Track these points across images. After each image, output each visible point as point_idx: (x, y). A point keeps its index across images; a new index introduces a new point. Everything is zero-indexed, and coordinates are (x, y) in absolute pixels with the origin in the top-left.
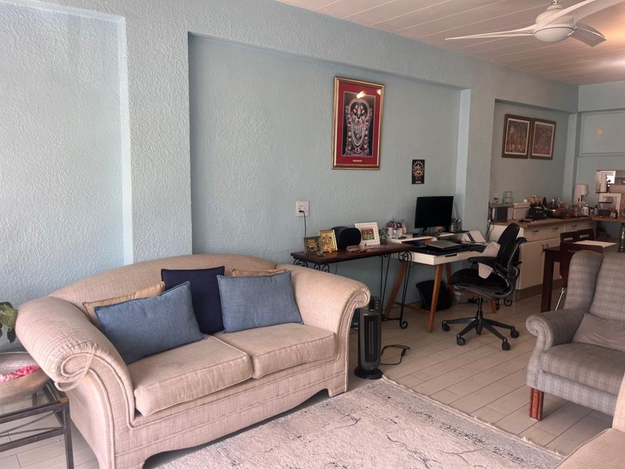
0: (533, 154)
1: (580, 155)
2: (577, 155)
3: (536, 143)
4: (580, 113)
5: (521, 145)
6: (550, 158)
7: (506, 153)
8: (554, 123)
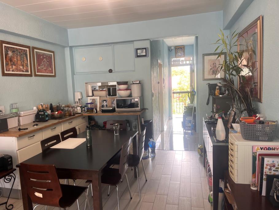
0: (37, 73)
1: (75, 74)
2: (73, 73)
3: (39, 65)
4: (71, 48)
5: (23, 66)
6: (55, 76)
7: (6, 72)
8: (53, 52)
